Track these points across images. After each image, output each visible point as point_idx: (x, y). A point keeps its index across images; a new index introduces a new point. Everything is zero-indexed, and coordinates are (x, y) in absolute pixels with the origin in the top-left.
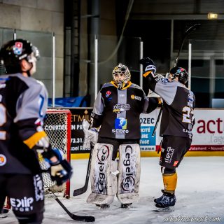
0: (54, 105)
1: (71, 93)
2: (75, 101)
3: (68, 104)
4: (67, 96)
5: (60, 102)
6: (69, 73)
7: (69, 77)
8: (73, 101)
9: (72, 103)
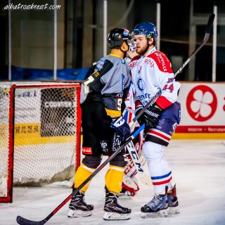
0: (55, 77)
1: (73, 64)
3: (71, 76)
4: (70, 67)
5: (62, 74)
7: (71, 45)
8: (76, 73)
9: (76, 75)
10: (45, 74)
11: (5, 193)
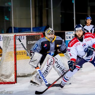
0: (32, 31)
2: (42, 29)
3: (38, 30)
4: (37, 26)
6: (38, 15)
7: (38, 17)
8: (40, 29)
9: (40, 30)
10: (27, 30)
11: (14, 81)
